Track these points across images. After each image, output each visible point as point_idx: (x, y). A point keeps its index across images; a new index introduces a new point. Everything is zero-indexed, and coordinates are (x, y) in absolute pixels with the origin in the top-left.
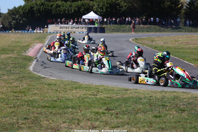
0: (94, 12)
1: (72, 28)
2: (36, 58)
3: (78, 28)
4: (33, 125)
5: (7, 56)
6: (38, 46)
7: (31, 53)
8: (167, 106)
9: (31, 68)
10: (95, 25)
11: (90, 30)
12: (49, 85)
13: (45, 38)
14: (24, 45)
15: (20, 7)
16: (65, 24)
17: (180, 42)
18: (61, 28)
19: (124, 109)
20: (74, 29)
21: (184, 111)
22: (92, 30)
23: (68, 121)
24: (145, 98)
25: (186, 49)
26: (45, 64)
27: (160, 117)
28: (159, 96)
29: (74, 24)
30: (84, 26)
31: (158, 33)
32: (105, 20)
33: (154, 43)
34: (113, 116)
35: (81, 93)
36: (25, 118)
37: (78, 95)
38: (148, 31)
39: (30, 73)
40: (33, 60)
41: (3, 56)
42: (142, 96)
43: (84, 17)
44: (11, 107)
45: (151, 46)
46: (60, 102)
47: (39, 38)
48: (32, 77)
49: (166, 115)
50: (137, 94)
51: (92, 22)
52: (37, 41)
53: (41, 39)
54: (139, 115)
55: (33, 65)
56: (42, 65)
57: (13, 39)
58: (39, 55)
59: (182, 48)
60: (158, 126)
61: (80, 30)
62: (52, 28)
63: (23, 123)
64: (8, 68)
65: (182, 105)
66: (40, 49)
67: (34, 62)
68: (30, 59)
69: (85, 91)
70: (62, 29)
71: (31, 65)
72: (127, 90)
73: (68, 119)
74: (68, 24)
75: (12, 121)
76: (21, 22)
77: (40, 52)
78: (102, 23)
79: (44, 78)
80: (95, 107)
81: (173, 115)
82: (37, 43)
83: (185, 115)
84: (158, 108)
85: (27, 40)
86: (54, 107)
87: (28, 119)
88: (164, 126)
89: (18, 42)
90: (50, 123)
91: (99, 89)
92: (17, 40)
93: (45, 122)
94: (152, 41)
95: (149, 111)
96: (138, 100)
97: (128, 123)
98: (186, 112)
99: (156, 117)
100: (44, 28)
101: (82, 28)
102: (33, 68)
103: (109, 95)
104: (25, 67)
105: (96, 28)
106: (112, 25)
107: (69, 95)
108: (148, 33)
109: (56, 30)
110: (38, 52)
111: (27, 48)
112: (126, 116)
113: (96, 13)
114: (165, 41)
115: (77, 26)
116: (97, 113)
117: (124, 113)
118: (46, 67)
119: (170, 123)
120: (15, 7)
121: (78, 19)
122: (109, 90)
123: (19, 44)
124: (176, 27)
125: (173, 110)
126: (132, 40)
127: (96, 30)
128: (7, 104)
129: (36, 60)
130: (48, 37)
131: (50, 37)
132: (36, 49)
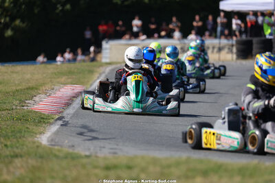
2: (60, 119)
7: (42, 104)
9: (44, 139)
11: (246, 52)
13: (91, 72)
14: (18, 88)
16: (160, 37)
26: (92, 131)
29: (192, 36)
30: (224, 41)
40: (51, 124)
52: (63, 79)
56: (81, 134)
67: (55, 128)
71: (41, 133)
76: (9, 33)
82: (65, 84)
85: (28, 76)
101: (220, 49)
102: (51, 140)
110: (68, 105)
118: (96, 138)
129: (60, 122)
130: (101, 69)
131: (108, 69)
132: (60, 98)
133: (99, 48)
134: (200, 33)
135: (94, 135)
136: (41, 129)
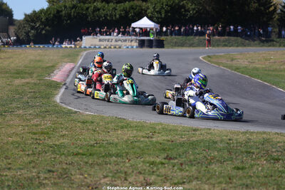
0: (148, 18)
1: (116, 41)
2: (65, 84)
3: (125, 41)
4: (61, 180)
5: (24, 81)
6: (68, 66)
7: (57, 76)
8: (253, 153)
9: (58, 99)
10: (149, 36)
11: (142, 44)
12: (84, 123)
13: (78, 55)
14: (48, 65)
15: (42, 11)
16: (107, 35)
17: (271, 61)
18: (100, 40)
19: (192, 157)
20: (119, 43)
21: (278, 160)
22: (146, 44)
23: (110, 175)
24: (222, 141)
25: (281, 71)
27: (243, 169)
28: (242, 138)
29: (120, 35)
30: (133, 37)
31: (240, 48)
32: (164, 29)
33: (234, 62)
34: (176, 168)
35: (129, 134)
36: (50, 171)
37: (125, 138)
38: (225, 45)
39: (56, 106)
40: (60, 88)
41: (17, 82)
42: (218, 139)
43: (134, 25)
44: (28, 155)
45: (230, 67)
46: (100, 147)
47: (69, 56)
48: (59, 112)
49: (252, 166)
50: (209, 136)
51: (145, 32)
52: (66, 60)
53: (72, 57)
54: (213, 166)
55: (60, 94)
56: (73, 95)
57: (32, 57)
58: (69, 80)
59: (275, 70)
60: (240, 182)
61: (128, 44)
62: (87, 41)
63: (46, 178)
64: (25, 99)
65: (275, 152)
66: (71, 71)
67: (62, 90)
68: (56, 86)
69: (135, 132)
70: (101, 43)
71: (57, 94)
72: (195, 130)
73: (111, 172)
74: (110, 35)
75: (30, 175)
76: (44, 32)
77: (71, 76)
78: (160, 33)
79: (76, 112)
80: (149, 155)
81: (262, 166)
82: (67, 63)
83: (279, 166)
84: (240, 157)
85: (52, 58)
86: (90, 155)
87: (53, 172)
88: (249, 182)
89: (39, 61)
90: (86, 178)
91: (155, 128)
92: (38, 58)
93: (78, 176)
94: (232, 60)
95: (227, 160)
96: (211, 145)
97: (197, 178)
98: (281, 161)
99: (238, 169)
100: (76, 41)
101: (132, 41)
102: (61, 99)
103: (169, 138)
104: (49, 96)
105: (150, 41)
106: (174, 36)
107: (113, 137)
108: (226, 48)
109: (94, 43)
110: (68, 76)
111: (51, 69)
112: (194, 168)
113: (151, 19)
114: (249, 60)
115: (124, 38)
116: (153, 163)
117: (191, 163)
118: (79, 97)
119: (258, 177)
120: (34, 11)
121: (125, 28)
122: (170, 130)
123: (40, 64)
124: (266, 39)
125: (263, 160)
126: (204, 58)
127: (150, 44)
128: (23, 151)
129: (65, 87)
130: (82, 53)
131: (85, 53)
132: (64, 71)
133: (81, 38)
134: (124, 34)
135: (79, 95)
136: (57, 92)
